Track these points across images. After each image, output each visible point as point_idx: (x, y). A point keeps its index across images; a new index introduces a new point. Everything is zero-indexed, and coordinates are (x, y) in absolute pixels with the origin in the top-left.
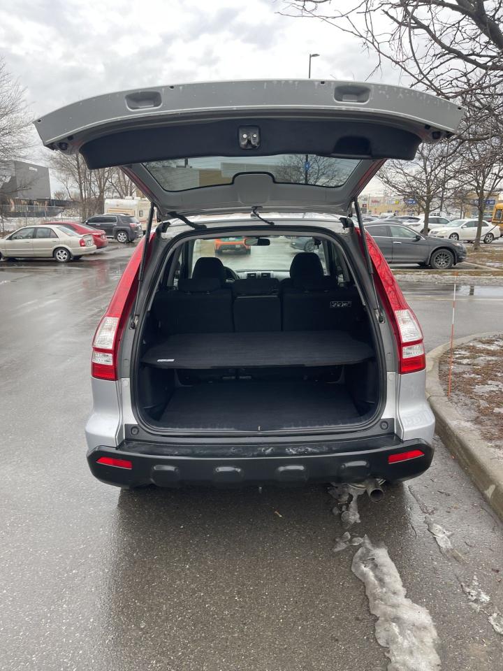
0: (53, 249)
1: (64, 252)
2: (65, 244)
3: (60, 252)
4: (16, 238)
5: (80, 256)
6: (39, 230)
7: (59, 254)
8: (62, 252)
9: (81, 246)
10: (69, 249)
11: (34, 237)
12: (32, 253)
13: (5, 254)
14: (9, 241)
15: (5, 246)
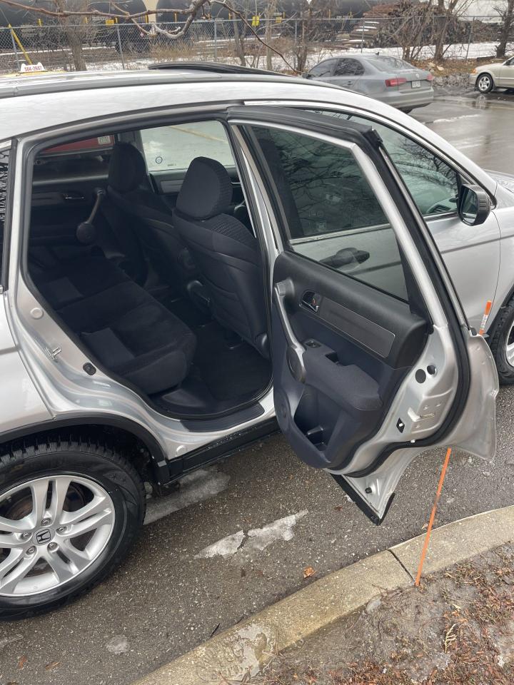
13: (497, 83)
14: (506, 66)
15: (499, 73)
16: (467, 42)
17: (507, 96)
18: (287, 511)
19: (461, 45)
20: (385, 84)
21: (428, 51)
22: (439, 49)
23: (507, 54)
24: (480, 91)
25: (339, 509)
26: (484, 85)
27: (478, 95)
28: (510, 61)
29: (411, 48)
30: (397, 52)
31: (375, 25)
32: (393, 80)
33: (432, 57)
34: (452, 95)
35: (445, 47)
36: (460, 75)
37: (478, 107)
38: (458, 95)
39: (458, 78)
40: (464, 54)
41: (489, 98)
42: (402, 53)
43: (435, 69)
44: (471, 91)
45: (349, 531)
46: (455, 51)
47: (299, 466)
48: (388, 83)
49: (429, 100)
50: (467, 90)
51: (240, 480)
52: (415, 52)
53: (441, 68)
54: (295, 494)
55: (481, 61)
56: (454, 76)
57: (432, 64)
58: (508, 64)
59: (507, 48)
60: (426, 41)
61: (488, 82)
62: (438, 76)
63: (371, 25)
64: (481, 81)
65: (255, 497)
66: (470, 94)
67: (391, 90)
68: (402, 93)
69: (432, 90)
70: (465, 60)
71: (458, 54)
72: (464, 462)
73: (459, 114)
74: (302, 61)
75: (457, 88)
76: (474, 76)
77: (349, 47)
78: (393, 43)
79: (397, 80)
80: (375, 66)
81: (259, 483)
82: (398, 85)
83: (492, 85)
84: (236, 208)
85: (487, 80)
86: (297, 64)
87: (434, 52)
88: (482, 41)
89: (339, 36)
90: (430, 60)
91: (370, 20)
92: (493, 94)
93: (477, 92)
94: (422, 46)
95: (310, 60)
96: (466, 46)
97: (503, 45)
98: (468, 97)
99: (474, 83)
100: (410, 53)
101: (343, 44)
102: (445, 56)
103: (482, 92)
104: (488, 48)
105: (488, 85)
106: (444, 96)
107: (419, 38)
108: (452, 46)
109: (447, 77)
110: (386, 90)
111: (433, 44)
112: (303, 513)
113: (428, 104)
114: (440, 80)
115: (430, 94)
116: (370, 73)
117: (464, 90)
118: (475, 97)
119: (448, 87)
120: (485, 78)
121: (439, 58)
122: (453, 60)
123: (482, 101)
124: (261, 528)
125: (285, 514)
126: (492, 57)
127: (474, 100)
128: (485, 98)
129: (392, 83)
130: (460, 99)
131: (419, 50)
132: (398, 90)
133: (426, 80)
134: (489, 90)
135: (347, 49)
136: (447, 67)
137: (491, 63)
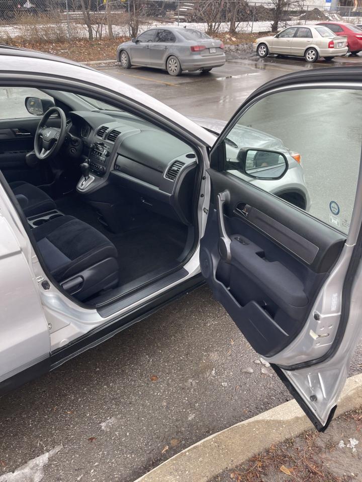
0: (305, 48)
1: (314, 52)
2: (317, 45)
3: (310, 52)
4: (282, 37)
5: (333, 57)
6: (300, 30)
7: (309, 54)
8: (312, 52)
9: (329, 47)
10: (318, 49)
11: (295, 36)
12: (289, 51)
13: (271, 51)
14: (276, 39)
15: (272, 43)
16: (252, 21)
17: (277, 59)
18: (42, 447)
19: (247, 23)
20: (190, 50)
21: (225, 27)
22: (233, 25)
23: (278, 30)
24: (259, 56)
25: (91, 439)
26: (262, 52)
27: (259, 59)
28: (279, 35)
29: (213, 24)
30: (203, 27)
31: (191, 6)
32: (196, 47)
33: (228, 31)
34: (241, 59)
35: (237, 24)
36: (247, 44)
37: (259, 68)
38: (245, 59)
39: (245, 46)
40: (250, 29)
41: (266, 61)
42: (207, 28)
43: (230, 39)
44: (254, 55)
45: (96, 464)
46: (244, 27)
47: (66, 395)
48: (193, 49)
49: (222, 62)
50: (252, 55)
51: (6, 418)
52: (216, 27)
53: (234, 39)
54: (55, 428)
55: (261, 34)
56: (243, 45)
57: (228, 36)
58: (277, 37)
59: (279, 26)
60: (224, 19)
61: (265, 49)
62: (231, 45)
63: (189, 6)
64: (260, 49)
65: (16, 435)
66: (253, 58)
67: (196, 54)
68: (203, 56)
69: (224, 55)
70: (251, 33)
71: (245, 29)
72: (208, 374)
73: (245, 72)
74: (135, 30)
75: (245, 54)
76: (256, 45)
77: (174, 21)
78: (201, 20)
79: (199, 47)
80: (184, 36)
81: (24, 418)
82: (200, 51)
83: (267, 52)
84: (28, 155)
85: (264, 48)
86: (131, 32)
87: (230, 26)
88: (265, 21)
89: (168, 13)
90: (226, 33)
91: (188, 3)
92: (269, 58)
93: (258, 57)
94: (220, 22)
95: (141, 30)
96: (251, 23)
97: (276, 23)
98: (253, 60)
99: (255, 50)
100: (213, 27)
101: (170, 19)
102: (236, 30)
103: (261, 57)
104: (266, 26)
105: (265, 51)
106: (236, 59)
107: (218, 16)
108: (241, 23)
109: (238, 45)
110: (191, 54)
111: (228, 22)
112: (58, 449)
113: (223, 65)
114: (233, 47)
115: (222, 58)
116: (180, 41)
117: (249, 55)
118: (257, 60)
119: (238, 53)
120: (263, 47)
121: (233, 32)
122: (242, 33)
123: (261, 63)
124: (13, 472)
125: (41, 452)
126: (269, 32)
127: (255, 62)
128: (263, 61)
129: (195, 49)
130: (247, 62)
131: (219, 25)
132: (200, 54)
133: (220, 48)
134: (266, 55)
135: (172, 22)
136: (238, 39)
137: (268, 36)
